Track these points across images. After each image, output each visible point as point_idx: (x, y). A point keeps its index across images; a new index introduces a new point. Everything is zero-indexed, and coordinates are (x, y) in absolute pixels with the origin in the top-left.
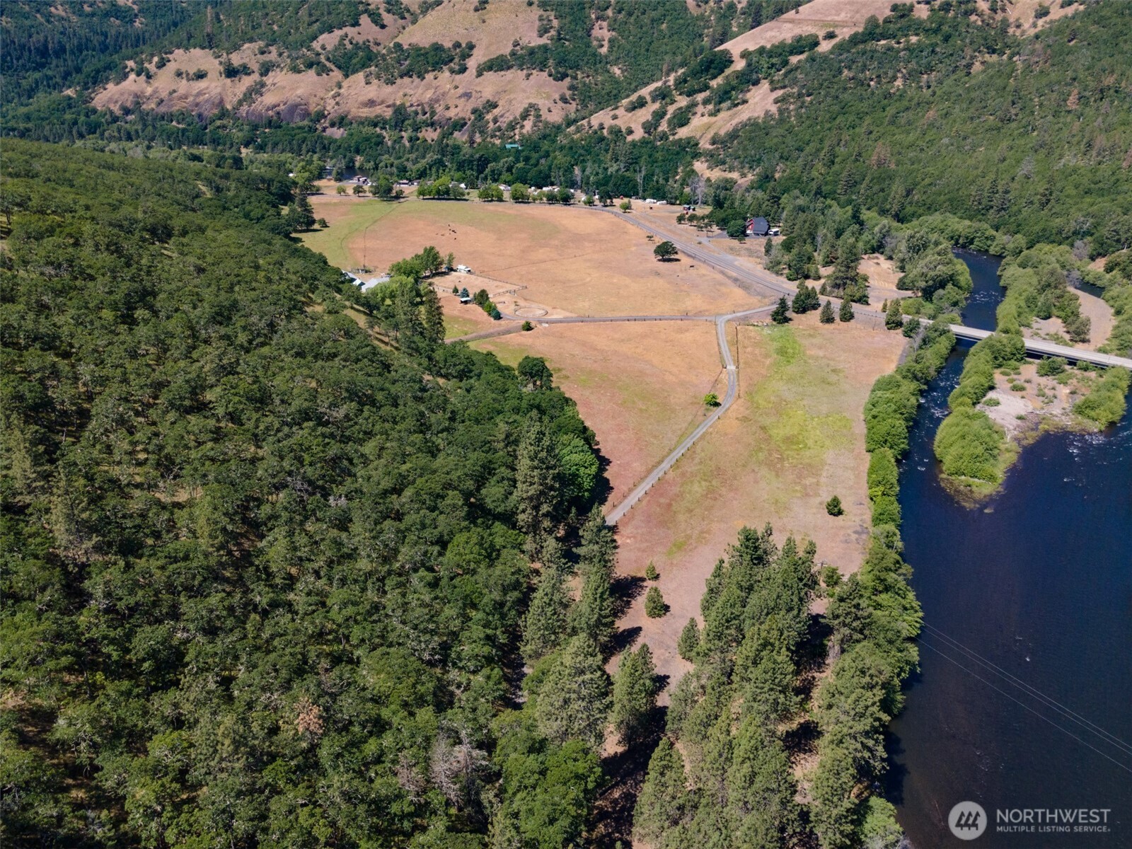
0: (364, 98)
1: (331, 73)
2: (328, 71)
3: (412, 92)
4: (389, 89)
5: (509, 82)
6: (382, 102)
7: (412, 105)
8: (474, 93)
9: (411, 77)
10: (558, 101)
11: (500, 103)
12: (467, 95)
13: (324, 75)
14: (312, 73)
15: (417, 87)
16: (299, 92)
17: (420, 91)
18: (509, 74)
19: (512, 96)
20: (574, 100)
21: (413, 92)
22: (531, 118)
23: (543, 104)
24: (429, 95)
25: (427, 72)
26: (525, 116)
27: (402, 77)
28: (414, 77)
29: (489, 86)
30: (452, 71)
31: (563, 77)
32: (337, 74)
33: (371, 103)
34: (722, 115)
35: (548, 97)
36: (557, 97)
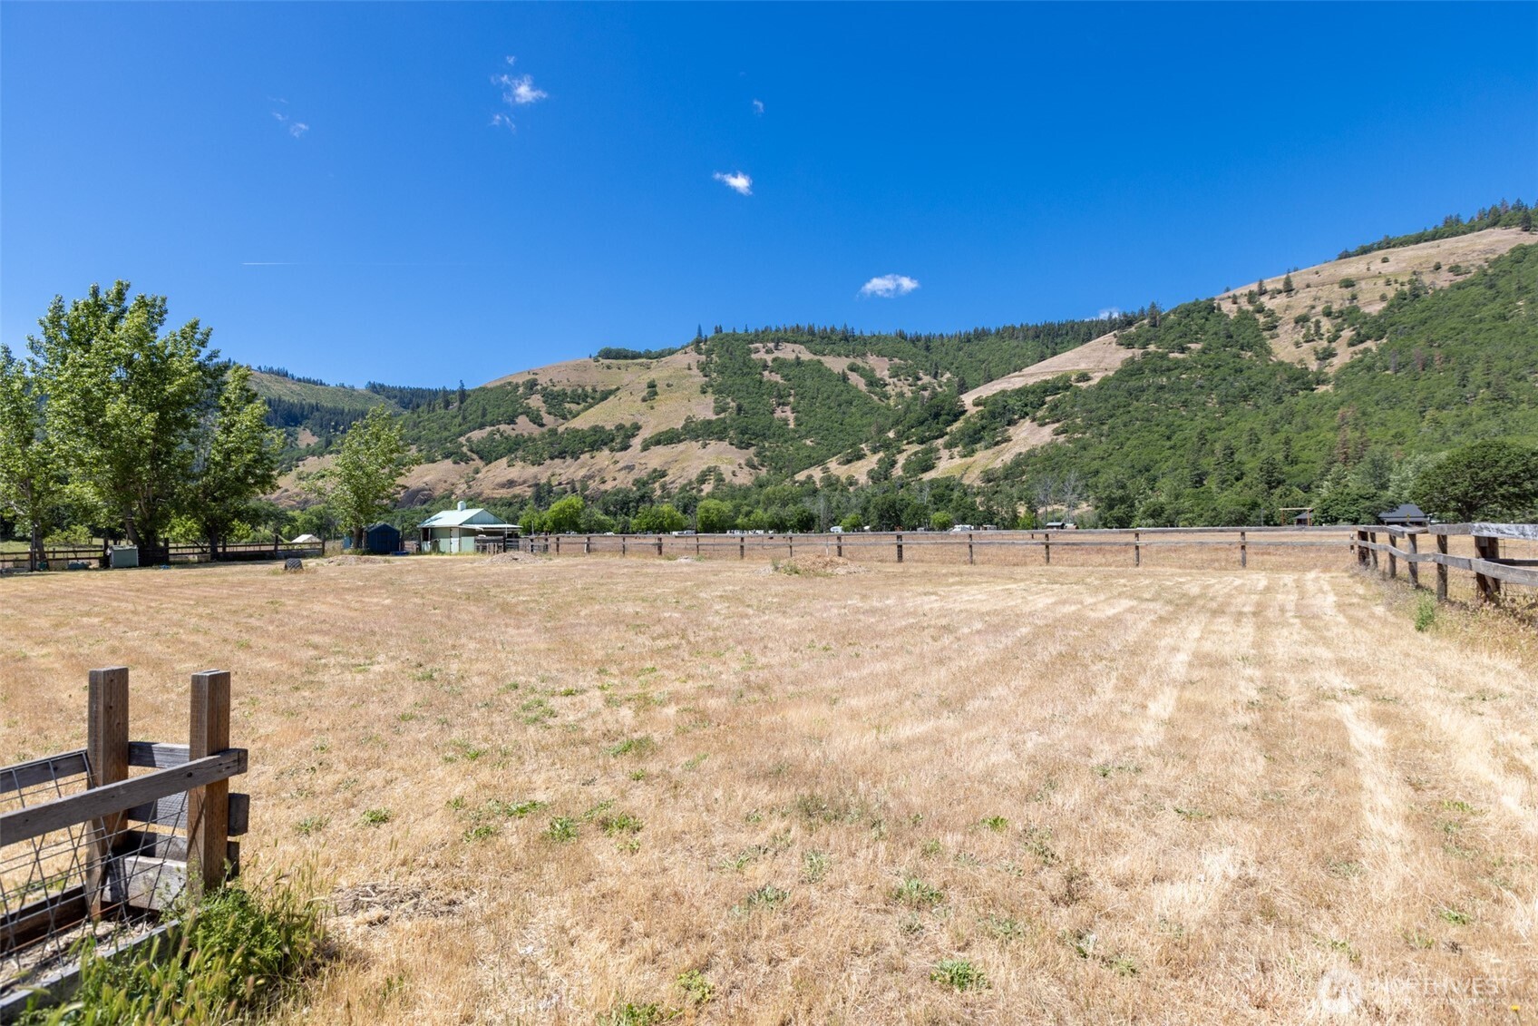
0: (504, 479)
1: (471, 462)
2: (467, 460)
3: (562, 471)
4: (536, 469)
5: (682, 452)
6: (524, 482)
7: (560, 484)
8: (637, 466)
9: (564, 458)
10: (743, 466)
11: (670, 472)
12: (630, 468)
13: (463, 464)
14: (448, 463)
15: (569, 466)
16: (426, 479)
17: (572, 470)
18: (681, 446)
19: (685, 465)
20: (763, 466)
21: (566, 471)
22: (712, 482)
23: (726, 469)
24: (582, 472)
25: (582, 453)
26: (702, 479)
27: (552, 458)
28: (568, 458)
29: (657, 458)
30: (612, 450)
31: (748, 446)
32: (478, 463)
33: (511, 483)
34: (978, 455)
35: (731, 463)
36: (743, 462)
